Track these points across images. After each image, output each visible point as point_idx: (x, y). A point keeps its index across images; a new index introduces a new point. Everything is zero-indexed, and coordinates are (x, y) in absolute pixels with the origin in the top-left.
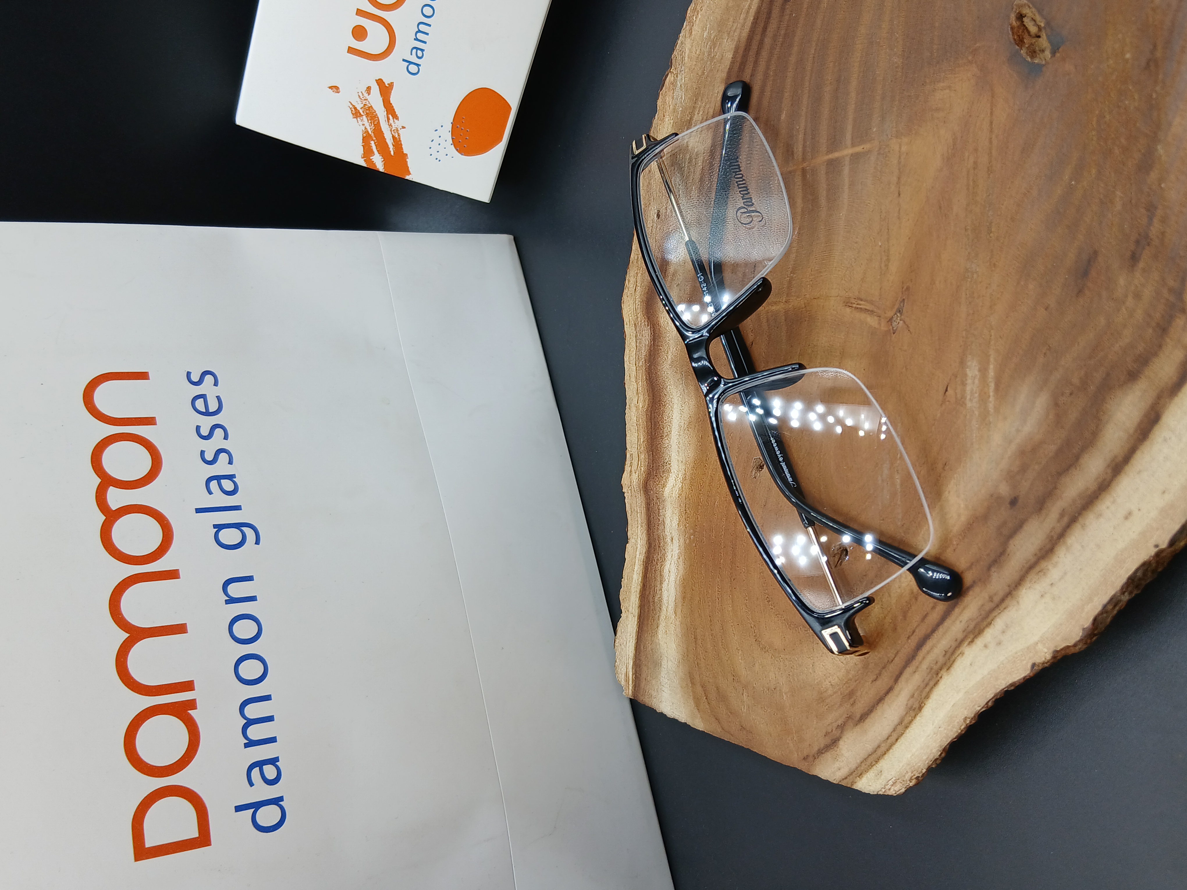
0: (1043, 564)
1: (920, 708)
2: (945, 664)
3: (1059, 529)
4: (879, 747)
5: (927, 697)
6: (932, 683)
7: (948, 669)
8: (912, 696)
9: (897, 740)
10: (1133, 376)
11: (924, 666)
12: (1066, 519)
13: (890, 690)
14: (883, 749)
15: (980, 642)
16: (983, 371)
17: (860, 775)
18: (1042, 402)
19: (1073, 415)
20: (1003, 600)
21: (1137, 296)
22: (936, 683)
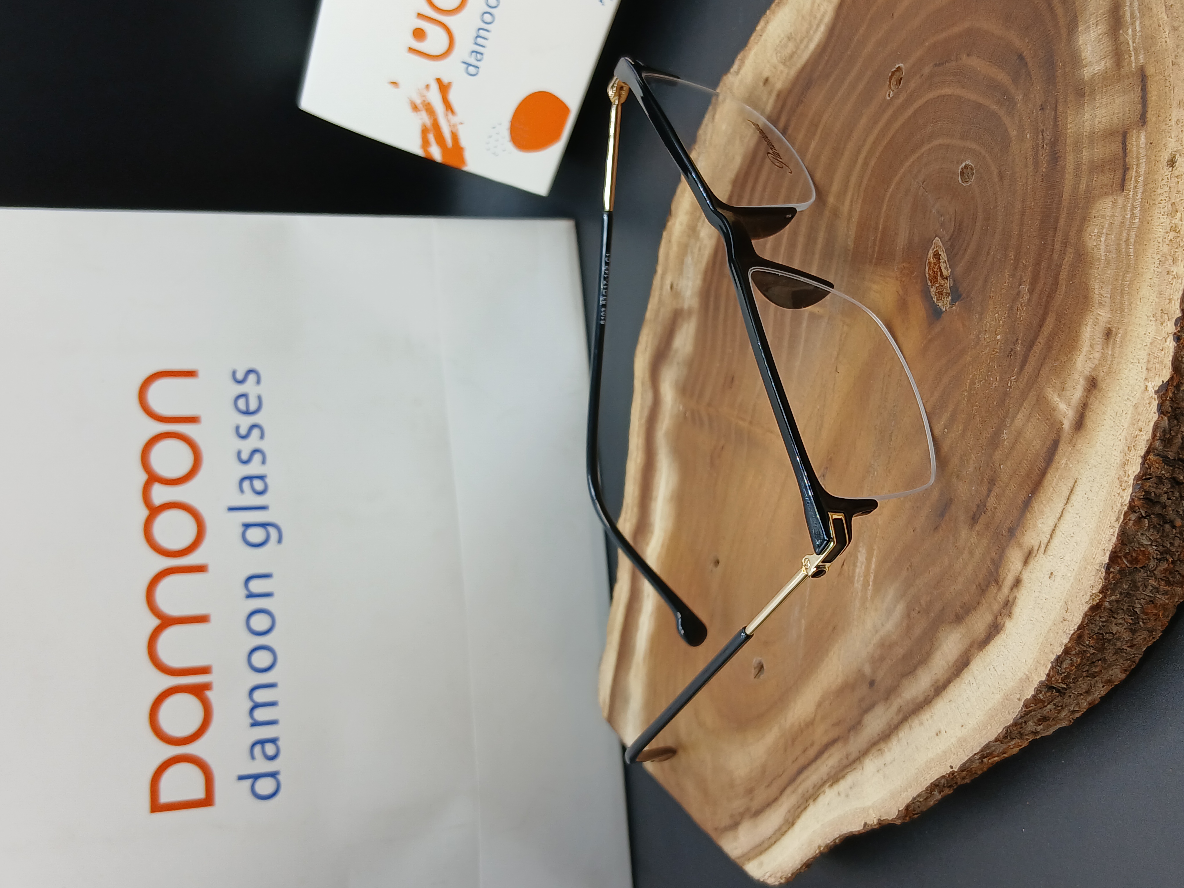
0: (882, 745)
1: (793, 824)
2: (813, 795)
3: (896, 722)
4: (763, 842)
5: (798, 817)
6: (802, 807)
7: (814, 800)
8: (789, 811)
9: (775, 842)
10: (958, 619)
11: (800, 791)
12: (901, 716)
13: (776, 799)
14: (766, 845)
15: (837, 788)
16: (869, 560)
17: (749, 860)
18: (900, 608)
19: (917, 631)
20: (854, 761)
21: (971, 553)
22: (805, 808)
